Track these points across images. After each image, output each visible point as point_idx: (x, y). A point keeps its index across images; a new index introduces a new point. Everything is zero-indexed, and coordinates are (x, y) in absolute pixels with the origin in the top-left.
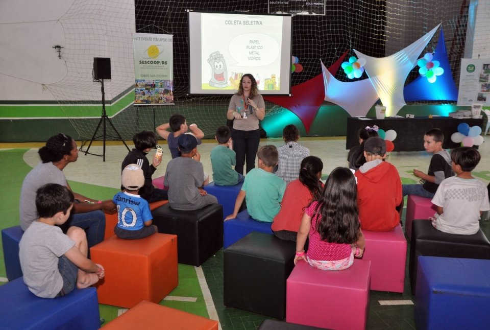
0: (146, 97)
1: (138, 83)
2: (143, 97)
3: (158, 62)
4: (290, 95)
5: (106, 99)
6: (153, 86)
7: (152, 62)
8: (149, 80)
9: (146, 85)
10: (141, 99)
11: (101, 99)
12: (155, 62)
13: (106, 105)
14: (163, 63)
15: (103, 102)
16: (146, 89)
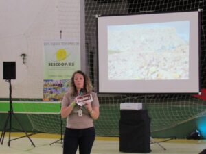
0: (53, 96)
1: (47, 83)
2: (51, 95)
3: (66, 64)
4: (200, 94)
5: (13, 97)
6: (61, 85)
7: (59, 64)
8: (57, 80)
9: (54, 85)
10: (49, 97)
11: (8, 97)
12: (63, 64)
13: (13, 102)
14: (70, 64)
15: (10, 99)
16: (54, 88)
